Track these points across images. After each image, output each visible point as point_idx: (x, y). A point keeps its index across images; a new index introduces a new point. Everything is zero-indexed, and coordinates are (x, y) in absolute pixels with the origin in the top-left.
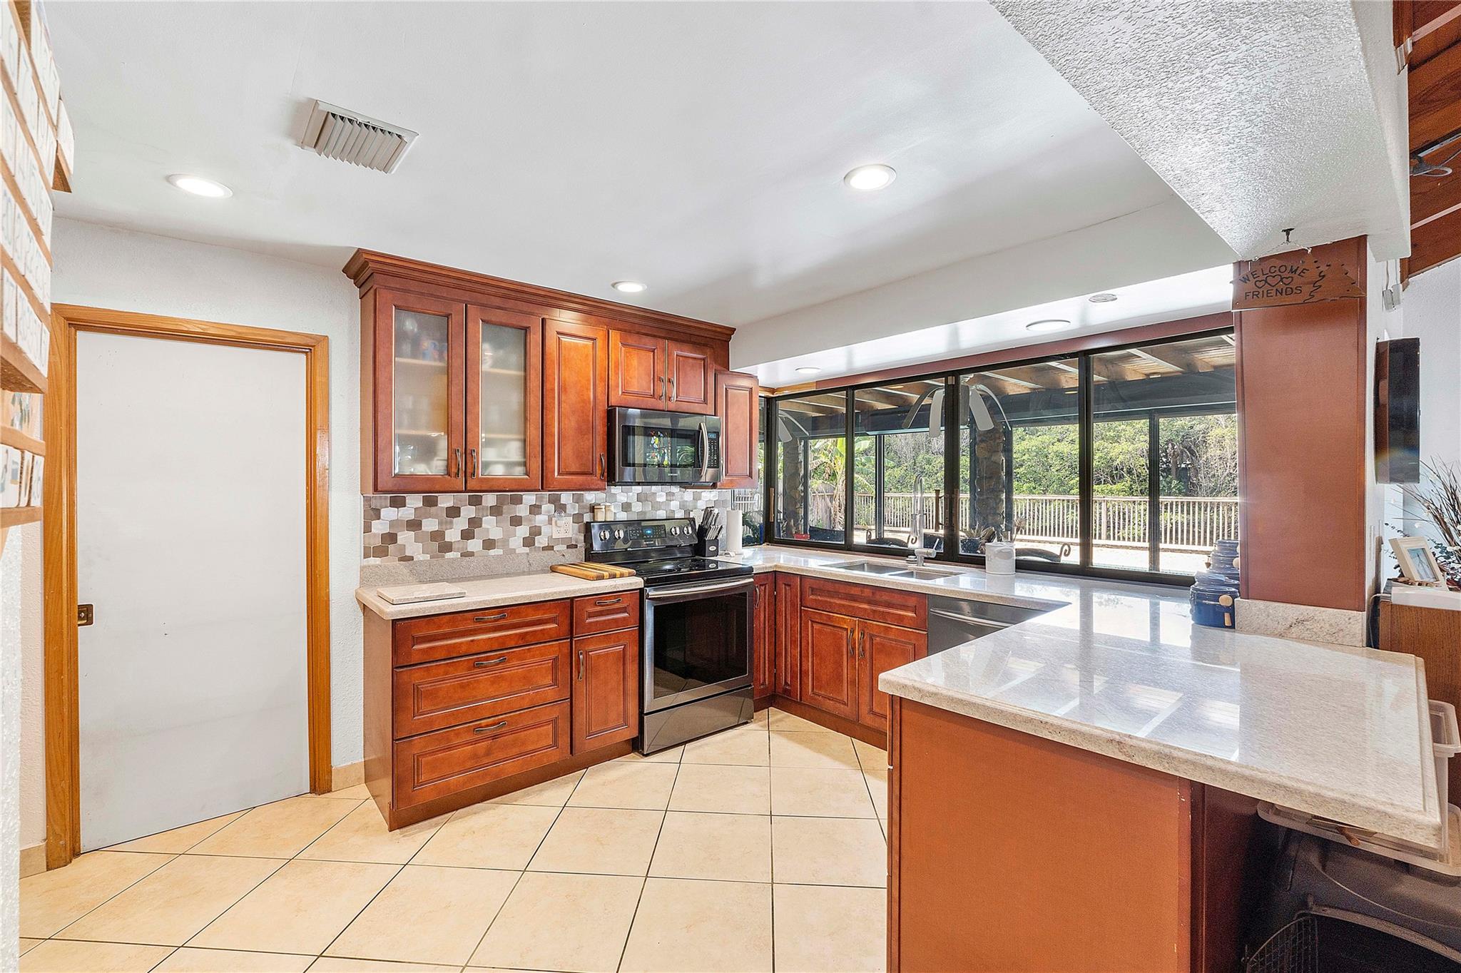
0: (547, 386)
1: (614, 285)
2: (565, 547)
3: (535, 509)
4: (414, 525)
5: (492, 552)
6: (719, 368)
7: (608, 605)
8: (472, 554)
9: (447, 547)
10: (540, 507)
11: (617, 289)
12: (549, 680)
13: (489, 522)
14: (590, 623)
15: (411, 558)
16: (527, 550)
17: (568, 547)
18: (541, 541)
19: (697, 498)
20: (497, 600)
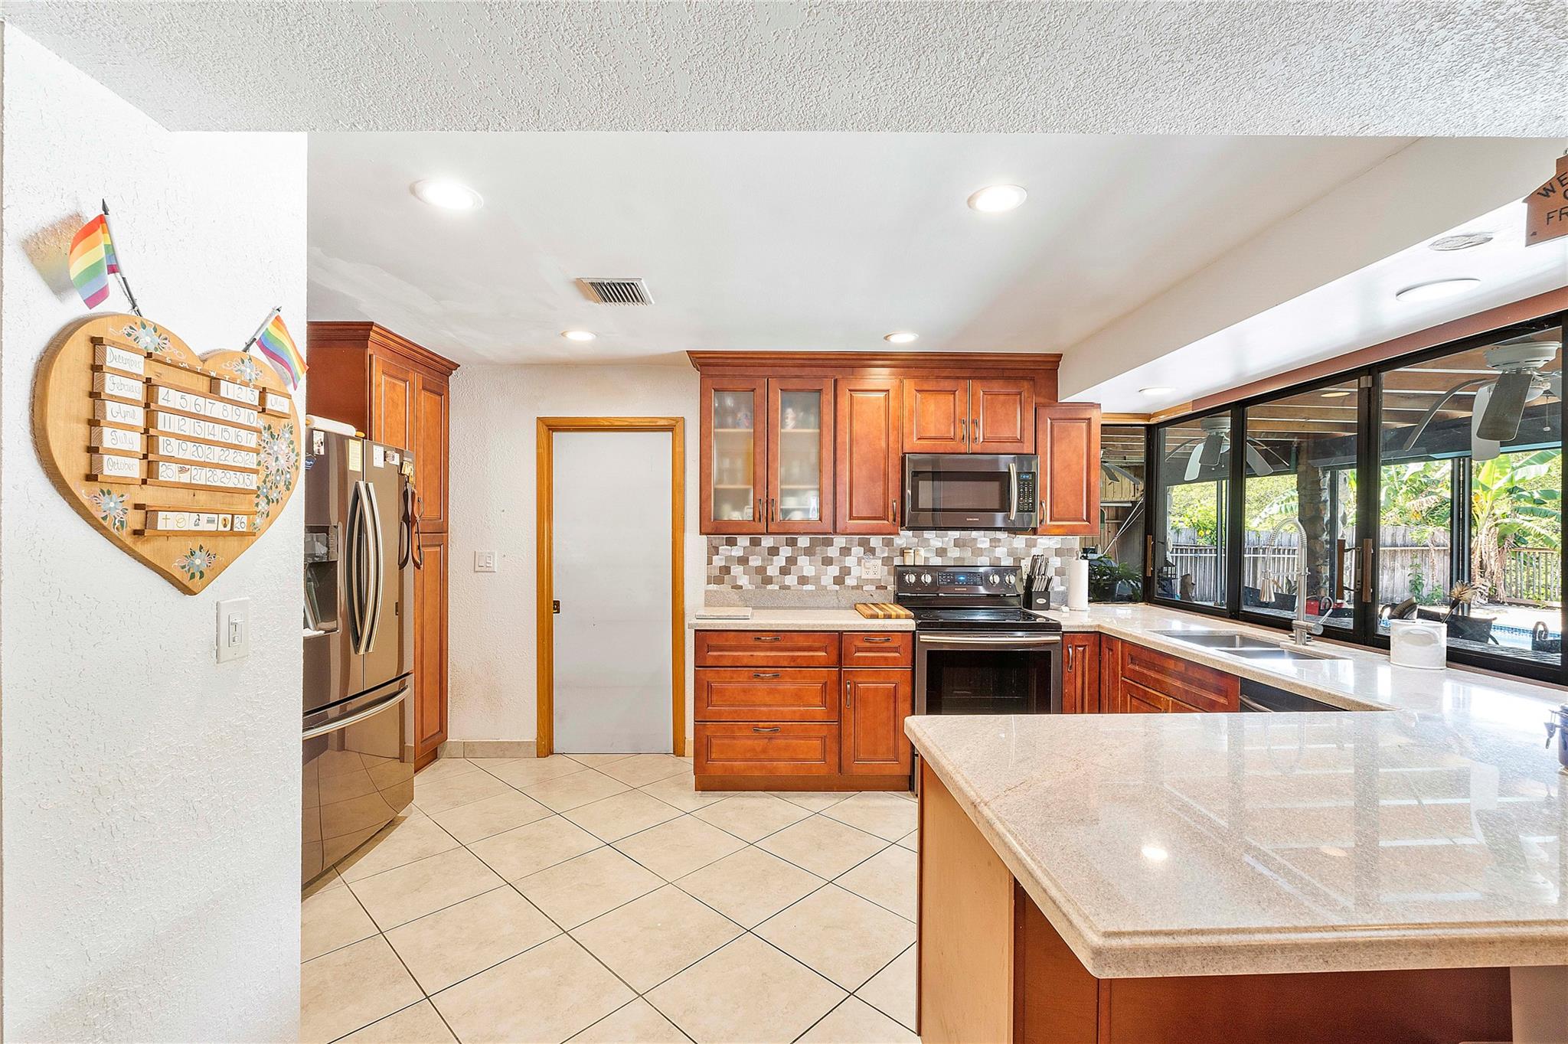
0: (839, 440)
1: (886, 338)
2: (874, 588)
3: (845, 551)
4: (743, 561)
5: (805, 587)
6: (1041, 400)
7: (876, 643)
8: (788, 588)
9: (768, 580)
10: (850, 549)
11: (889, 341)
12: (818, 700)
13: (803, 561)
14: (859, 657)
15: (741, 587)
16: (837, 587)
17: (877, 588)
18: (850, 581)
19: (1030, 545)
20: (771, 625)
